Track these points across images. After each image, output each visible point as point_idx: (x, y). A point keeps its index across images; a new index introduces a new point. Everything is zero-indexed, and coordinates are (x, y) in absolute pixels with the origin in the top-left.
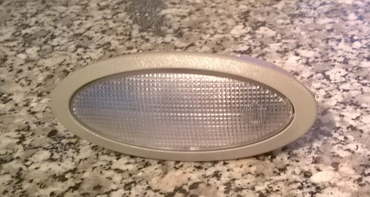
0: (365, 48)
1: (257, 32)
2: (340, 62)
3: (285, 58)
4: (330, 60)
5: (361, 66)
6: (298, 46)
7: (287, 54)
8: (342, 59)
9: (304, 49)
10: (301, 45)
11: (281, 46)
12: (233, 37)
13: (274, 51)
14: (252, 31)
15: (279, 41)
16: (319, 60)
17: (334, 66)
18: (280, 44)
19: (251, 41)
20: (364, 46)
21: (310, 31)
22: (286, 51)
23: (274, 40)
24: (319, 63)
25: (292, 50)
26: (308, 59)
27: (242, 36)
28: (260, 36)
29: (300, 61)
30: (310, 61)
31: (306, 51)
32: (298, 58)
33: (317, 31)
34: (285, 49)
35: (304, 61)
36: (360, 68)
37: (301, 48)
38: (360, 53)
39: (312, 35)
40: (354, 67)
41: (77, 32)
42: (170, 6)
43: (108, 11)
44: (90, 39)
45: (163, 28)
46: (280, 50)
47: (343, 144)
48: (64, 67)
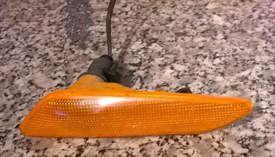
0: (222, 64)
1: (149, 47)
2: (201, 76)
3: (163, 71)
4: (194, 74)
5: (215, 80)
6: (175, 61)
7: (165, 67)
8: (202, 74)
9: (178, 64)
10: (177, 60)
11: (163, 60)
12: (132, 51)
13: (157, 64)
14: (146, 47)
15: (163, 56)
16: (187, 73)
17: (196, 79)
18: (163, 58)
19: (143, 55)
20: (222, 63)
21: (187, 48)
22: (165, 65)
23: (160, 55)
24: (186, 76)
25: (169, 64)
26: (179, 72)
27: (139, 51)
28: (151, 51)
29: (173, 74)
30: (180, 74)
31: (179, 65)
32: (172, 71)
33: (191, 48)
34: (165, 63)
35: (176, 74)
36: (214, 82)
37: (177, 62)
38: (217, 69)
39: (187, 52)
40: (210, 81)
41: (29, 44)
42: (96, 23)
43: (54, 27)
44: (36, 50)
45: (86, 42)
46: (162, 64)
47: (184, 149)
48: (13, 73)
